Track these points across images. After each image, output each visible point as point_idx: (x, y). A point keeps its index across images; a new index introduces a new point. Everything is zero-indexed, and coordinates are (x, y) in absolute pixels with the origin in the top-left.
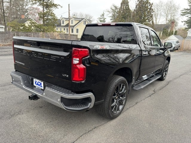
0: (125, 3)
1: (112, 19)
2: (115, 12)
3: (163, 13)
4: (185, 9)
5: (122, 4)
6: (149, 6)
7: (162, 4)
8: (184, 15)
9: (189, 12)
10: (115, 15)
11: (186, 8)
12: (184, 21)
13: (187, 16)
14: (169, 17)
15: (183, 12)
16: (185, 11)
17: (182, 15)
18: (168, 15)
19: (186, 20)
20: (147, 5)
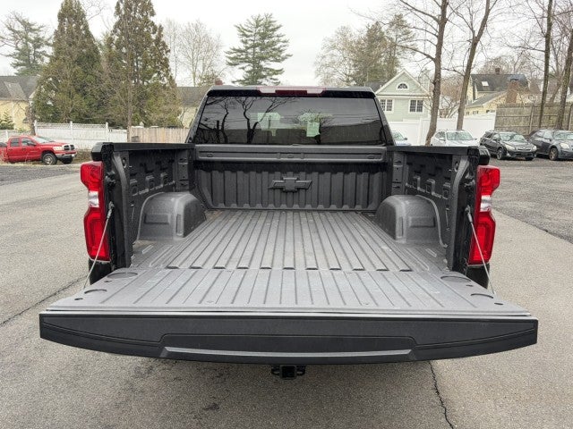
0: (71, 15)
1: (18, 65)
2: (28, 40)
3: (181, 57)
4: (234, 49)
5: (61, 17)
6: (154, 33)
7: (176, 32)
8: (235, 65)
9: (244, 57)
10: (30, 51)
11: (237, 48)
12: (238, 81)
13: (243, 68)
14: (200, 68)
15: (232, 56)
16: (235, 55)
17: (230, 64)
18: (195, 62)
19: (243, 79)
20: (146, 30)
